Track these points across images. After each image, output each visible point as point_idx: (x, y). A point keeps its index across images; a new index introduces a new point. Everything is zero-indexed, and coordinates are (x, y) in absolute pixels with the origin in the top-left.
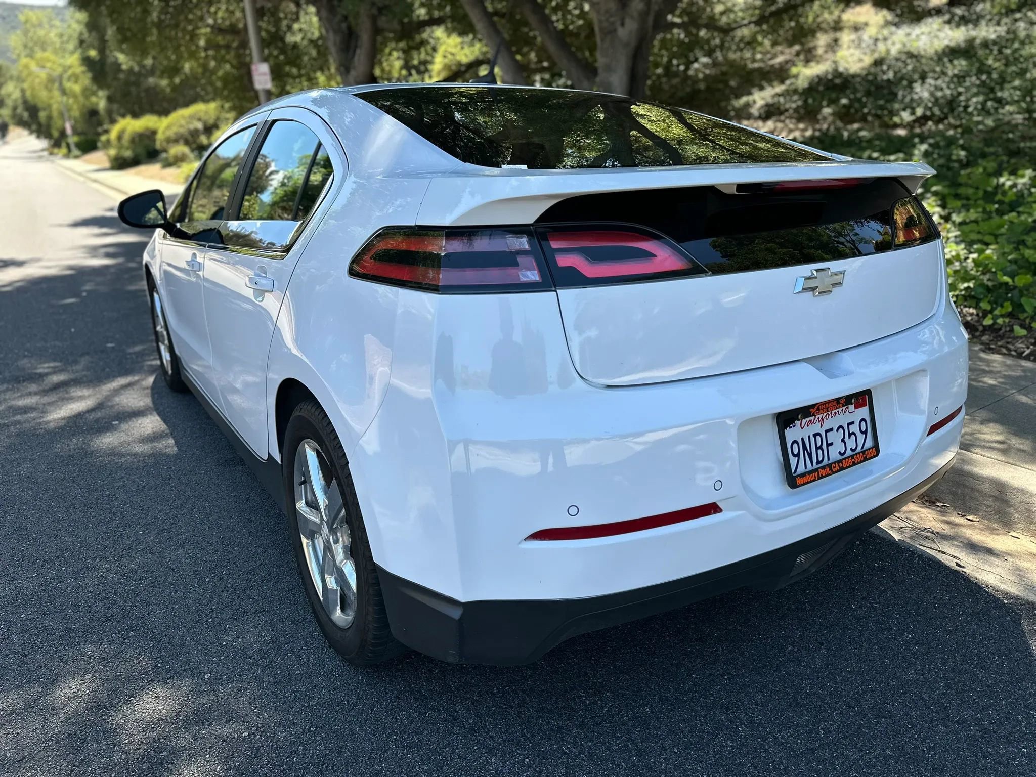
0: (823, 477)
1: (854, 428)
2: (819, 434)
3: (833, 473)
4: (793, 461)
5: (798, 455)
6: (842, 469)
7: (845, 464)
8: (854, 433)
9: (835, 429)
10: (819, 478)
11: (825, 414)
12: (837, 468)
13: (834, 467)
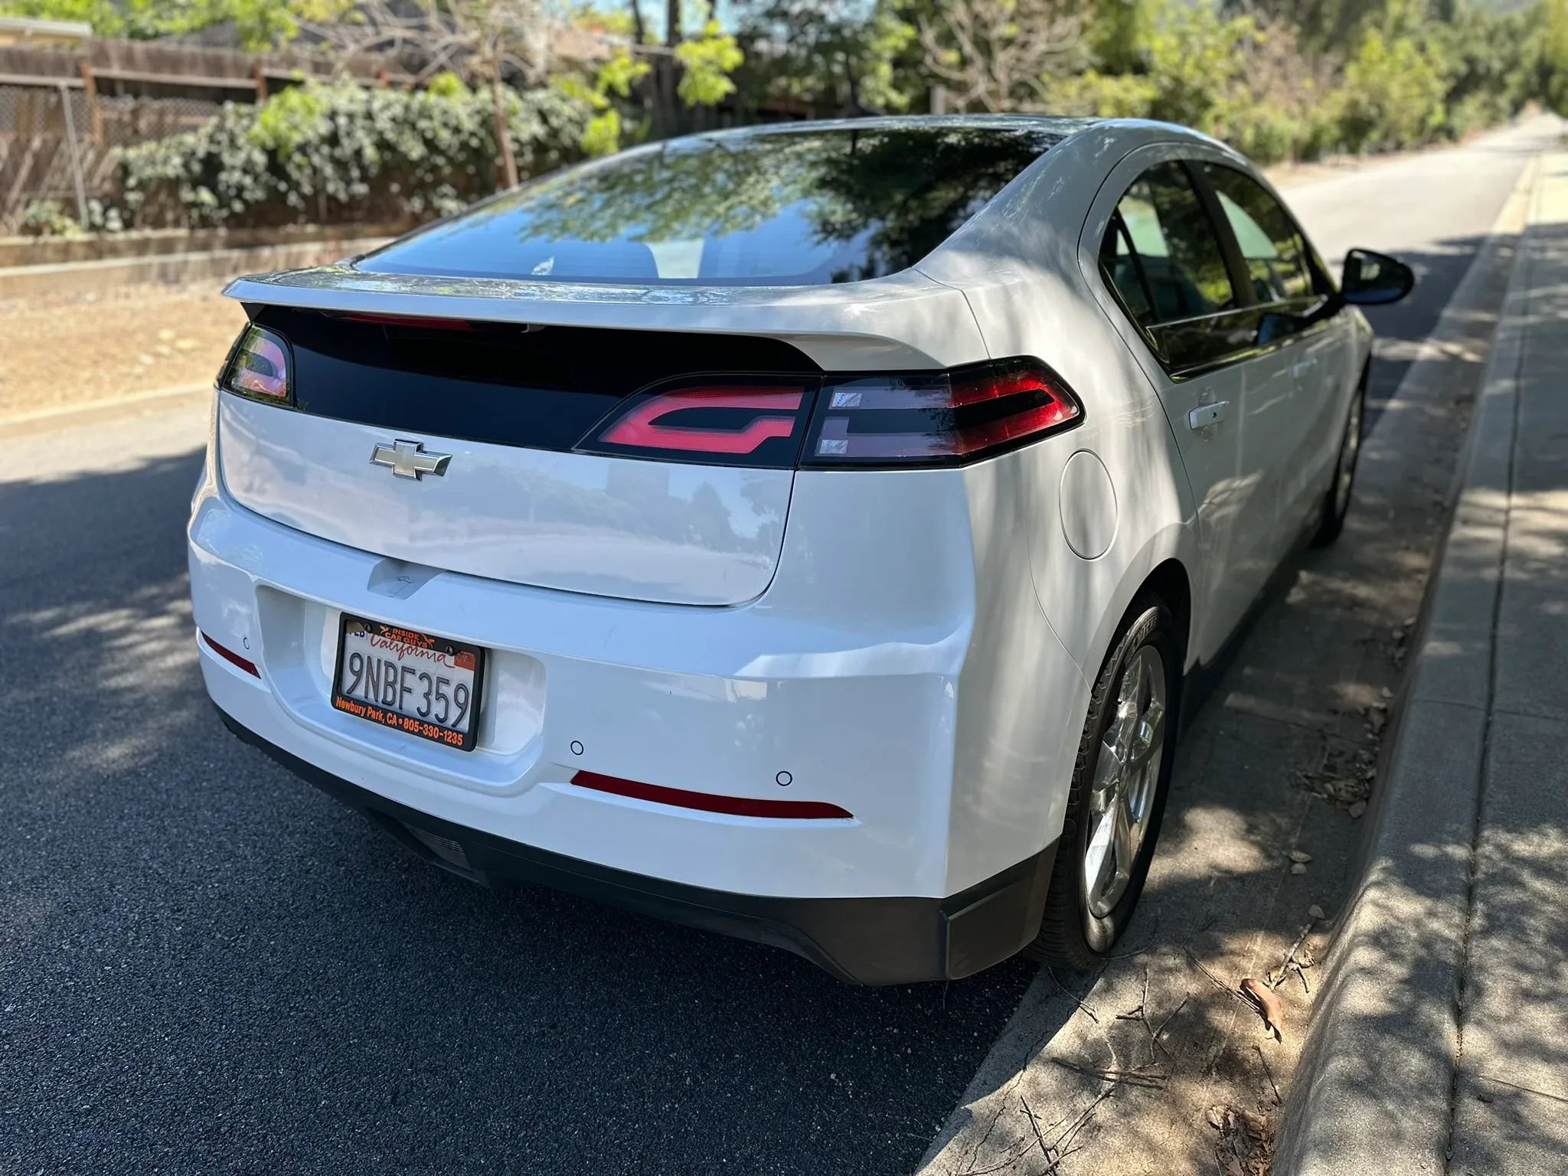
0: (370, 718)
1: (449, 691)
2: (392, 665)
3: (386, 724)
4: (349, 679)
5: (358, 674)
6: (400, 727)
7: (407, 723)
8: (444, 696)
9: (418, 674)
10: (365, 717)
11: (406, 646)
12: (394, 721)
13: (390, 718)
